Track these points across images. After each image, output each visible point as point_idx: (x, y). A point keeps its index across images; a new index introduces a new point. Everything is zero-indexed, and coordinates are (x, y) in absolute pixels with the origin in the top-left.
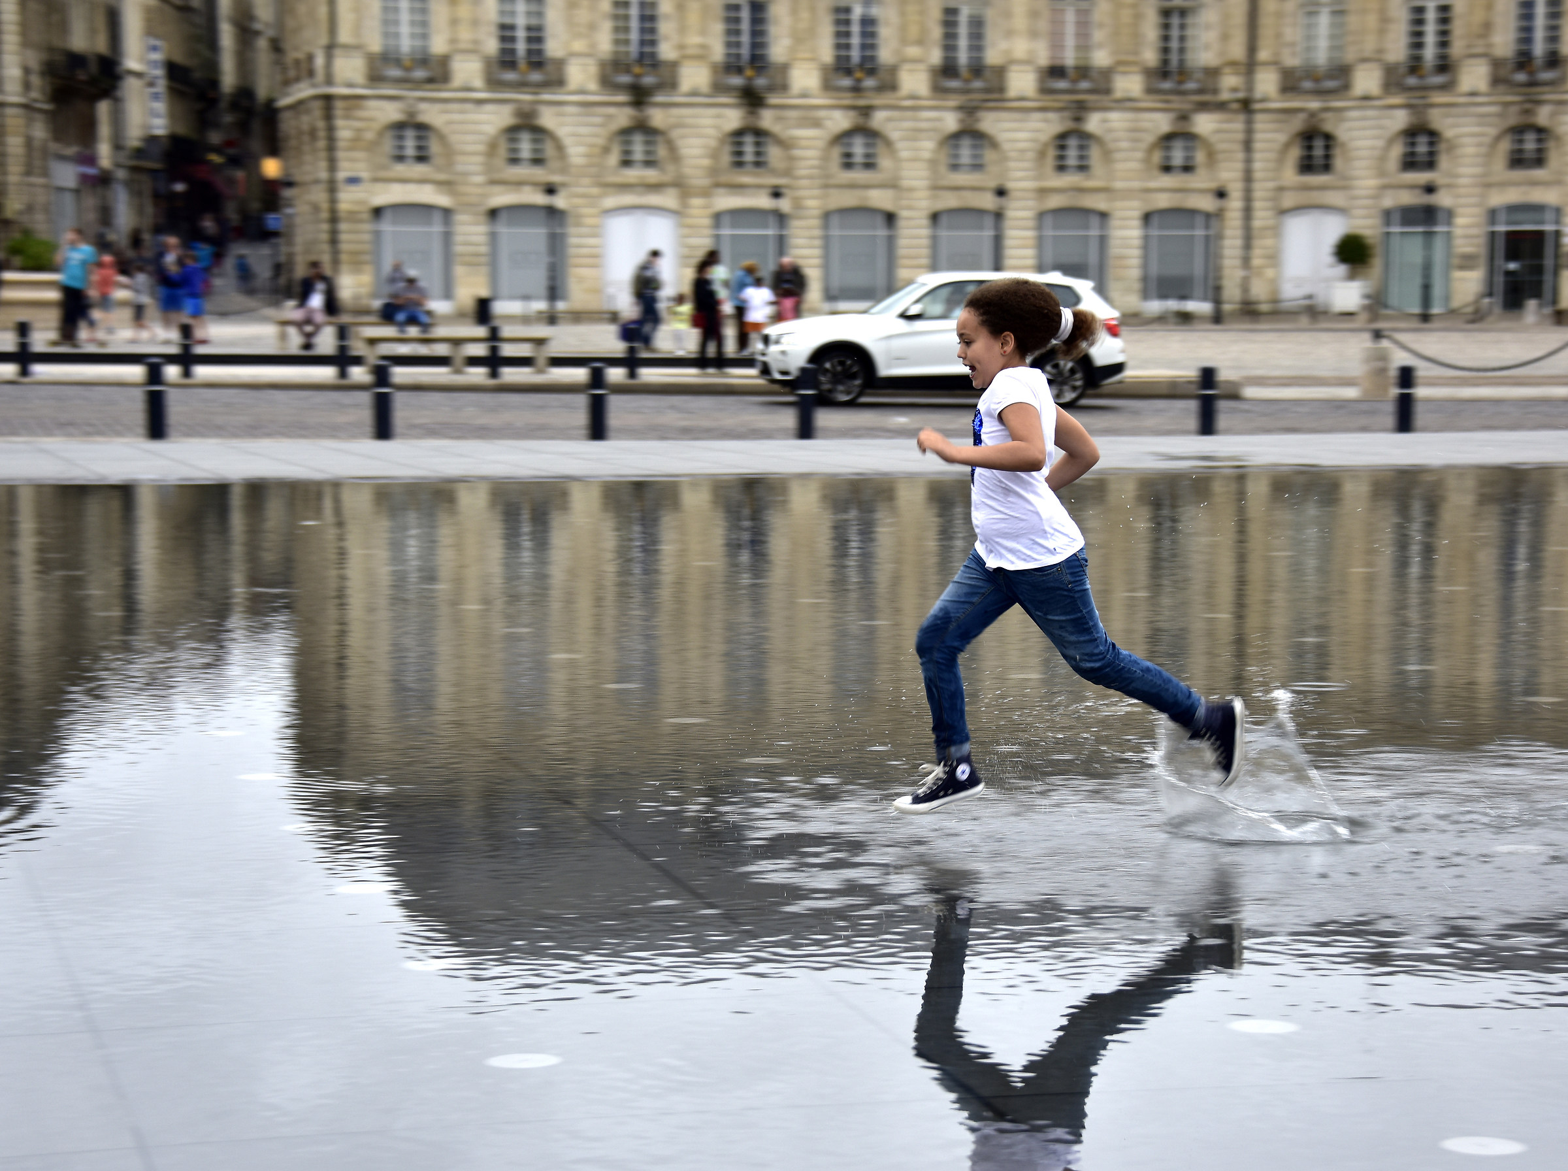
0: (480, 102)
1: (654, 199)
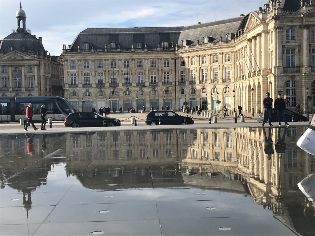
0: (82, 89)
1: (103, 99)
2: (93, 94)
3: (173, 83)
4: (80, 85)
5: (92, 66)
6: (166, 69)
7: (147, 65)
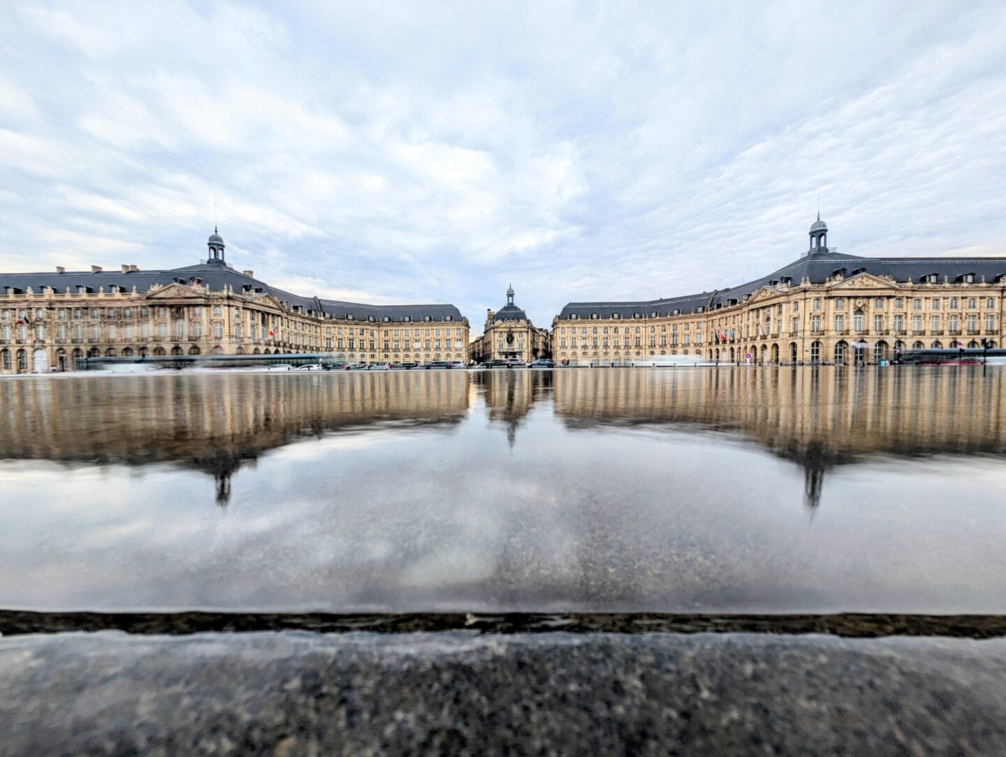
2: (579, 354)
3: (643, 347)
4: (569, 347)
5: (579, 332)
6: (638, 335)
7: (622, 331)
